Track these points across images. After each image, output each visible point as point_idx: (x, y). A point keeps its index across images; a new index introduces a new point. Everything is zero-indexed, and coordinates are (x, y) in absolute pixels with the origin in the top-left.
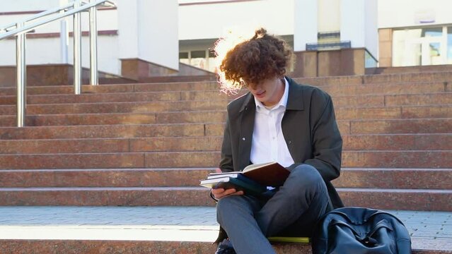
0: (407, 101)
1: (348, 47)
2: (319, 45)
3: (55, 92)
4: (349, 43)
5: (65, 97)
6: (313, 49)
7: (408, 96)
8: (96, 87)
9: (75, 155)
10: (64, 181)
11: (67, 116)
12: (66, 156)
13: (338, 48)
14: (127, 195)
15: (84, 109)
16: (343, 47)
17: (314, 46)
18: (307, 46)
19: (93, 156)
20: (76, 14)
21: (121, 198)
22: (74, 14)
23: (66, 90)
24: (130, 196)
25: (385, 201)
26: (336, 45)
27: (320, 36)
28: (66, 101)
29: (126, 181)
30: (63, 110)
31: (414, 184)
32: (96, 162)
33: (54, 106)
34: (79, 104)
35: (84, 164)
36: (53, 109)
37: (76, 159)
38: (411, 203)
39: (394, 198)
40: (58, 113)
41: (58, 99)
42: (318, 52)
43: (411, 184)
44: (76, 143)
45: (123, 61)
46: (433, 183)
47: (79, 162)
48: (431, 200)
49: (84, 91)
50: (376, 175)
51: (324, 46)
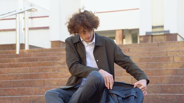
0: (178, 54)
1: (168, 33)
2: (152, 32)
3: (7, 53)
4: (169, 31)
5: (11, 55)
6: (150, 34)
7: (179, 51)
8: (28, 50)
9: (11, 81)
10: (4, 93)
11: (10, 64)
12: (6, 82)
13: (163, 33)
14: (32, 98)
15: (20, 61)
16: (166, 33)
17: (150, 33)
18: (147, 33)
19: (19, 82)
20: (17, 14)
21: (29, 100)
22: (16, 14)
23: (13, 52)
24: (34, 99)
25: (155, 98)
26: (161, 32)
27: (153, 27)
28: (11, 57)
29: (33, 93)
30: (9, 61)
31: (172, 91)
32: (21, 84)
33: (5, 60)
34: (18, 58)
35: (15, 85)
36: (4, 61)
37: (11, 83)
38: (168, 99)
39: (159, 97)
40: (7, 63)
41: (7, 57)
42: (152, 36)
43: (171, 91)
44: (12, 76)
45: (52, 42)
46: (181, 91)
47: (12, 85)
48: (177, 98)
49: (21, 52)
50: (153, 87)
51: (155, 32)
